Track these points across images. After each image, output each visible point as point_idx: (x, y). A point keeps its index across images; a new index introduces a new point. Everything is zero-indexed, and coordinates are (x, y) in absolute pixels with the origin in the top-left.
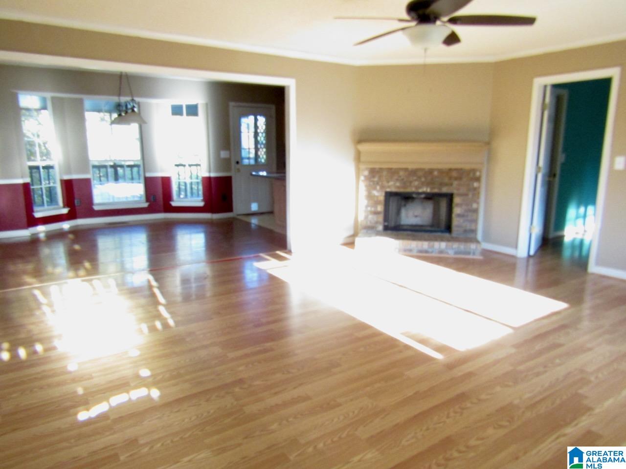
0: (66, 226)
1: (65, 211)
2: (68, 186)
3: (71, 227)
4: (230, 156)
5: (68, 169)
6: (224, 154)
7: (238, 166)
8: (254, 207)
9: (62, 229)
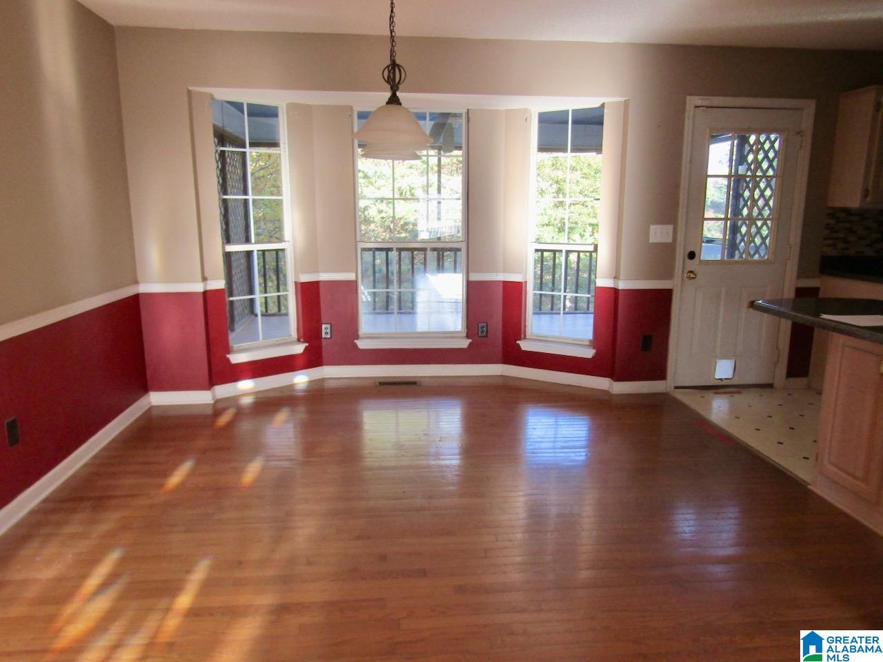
0: (301, 379)
1: (299, 349)
2: (310, 293)
3: (311, 382)
4: (675, 239)
5: (311, 257)
6: (659, 234)
7: (692, 265)
8: (724, 370)
9: (291, 387)
